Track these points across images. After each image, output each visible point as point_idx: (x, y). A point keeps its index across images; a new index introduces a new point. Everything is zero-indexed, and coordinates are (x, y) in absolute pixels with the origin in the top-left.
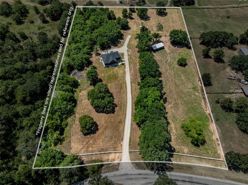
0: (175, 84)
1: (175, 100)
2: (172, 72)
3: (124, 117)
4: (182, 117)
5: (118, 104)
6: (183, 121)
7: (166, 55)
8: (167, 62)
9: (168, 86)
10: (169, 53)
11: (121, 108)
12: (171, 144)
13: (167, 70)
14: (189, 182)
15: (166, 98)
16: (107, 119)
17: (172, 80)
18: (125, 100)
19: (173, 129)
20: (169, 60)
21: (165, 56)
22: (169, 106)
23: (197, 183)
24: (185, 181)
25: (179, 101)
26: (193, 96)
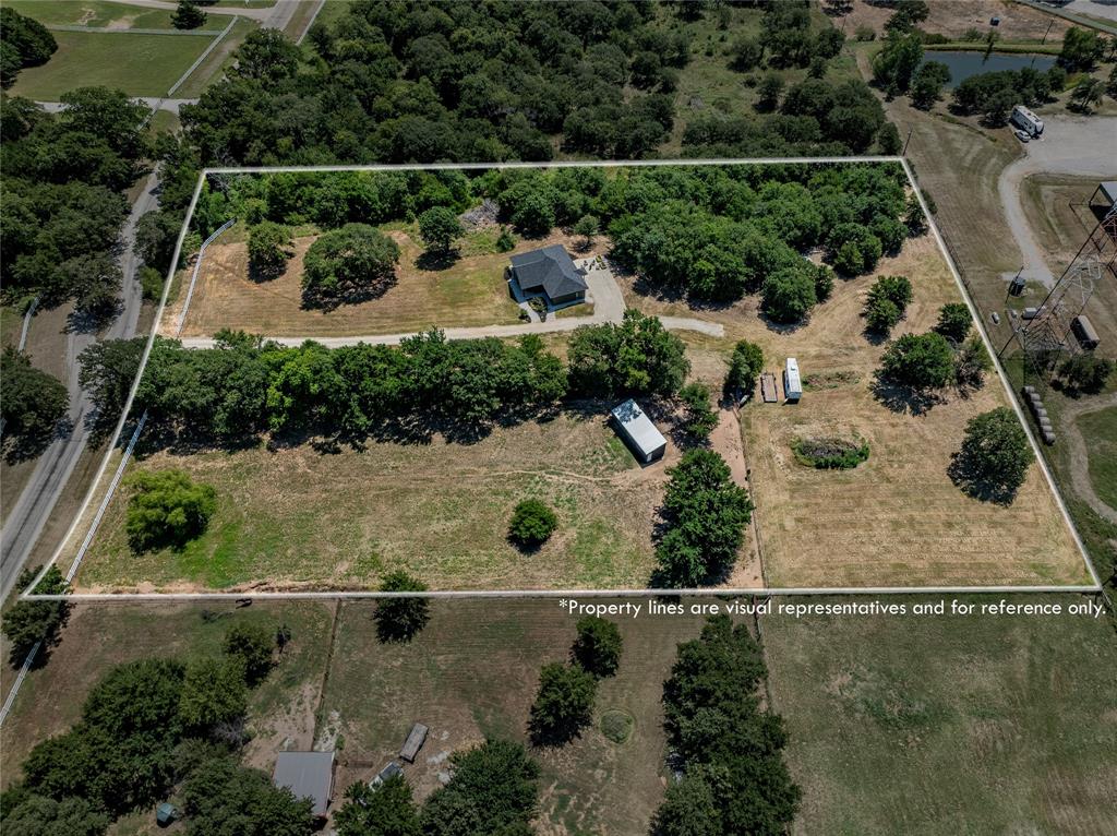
0: (405, 492)
1: (322, 482)
2: (476, 484)
3: (282, 333)
4: (247, 495)
5: (334, 316)
6: (231, 497)
7: (591, 470)
8: (541, 469)
9: (400, 464)
10: (608, 482)
11: (319, 322)
12: (160, 454)
13: (491, 465)
14: (48, 480)
15: (337, 451)
16: (286, 295)
17: (432, 481)
18: (348, 332)
19: (209, 464)
20: (555, 477)
21: (588, 466)
22: (300, 460)
23: (37, 500)
24: (52, 472)
25: (315, 494)
26: (333, 549)
